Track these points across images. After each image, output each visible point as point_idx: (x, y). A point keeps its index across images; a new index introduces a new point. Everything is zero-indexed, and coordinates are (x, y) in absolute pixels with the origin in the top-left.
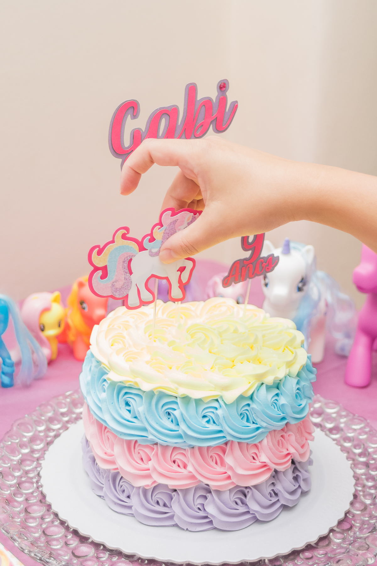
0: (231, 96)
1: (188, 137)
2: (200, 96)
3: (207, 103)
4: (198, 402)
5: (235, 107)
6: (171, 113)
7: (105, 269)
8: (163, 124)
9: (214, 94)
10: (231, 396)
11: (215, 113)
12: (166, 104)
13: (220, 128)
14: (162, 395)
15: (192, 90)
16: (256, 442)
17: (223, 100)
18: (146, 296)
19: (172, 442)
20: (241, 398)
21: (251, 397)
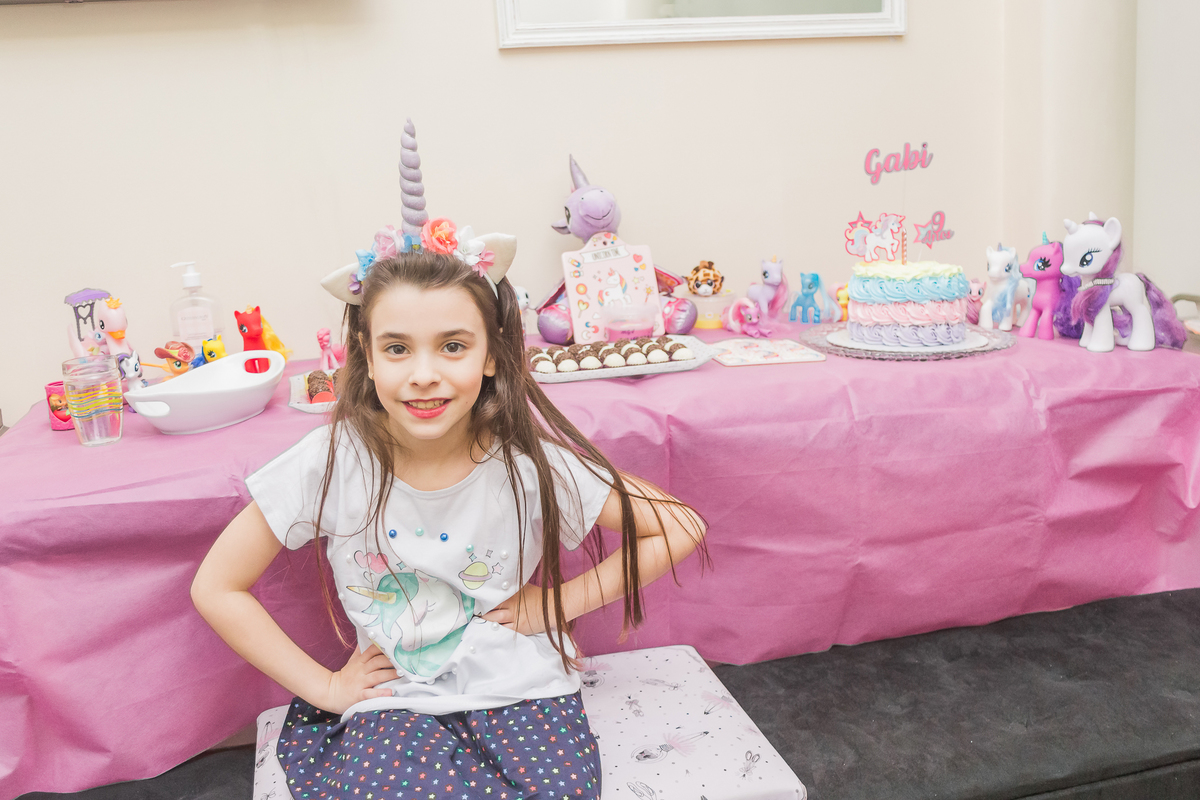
0: (929, 150)
1: (906, 169)
2: (912, 149)
3: (916, 153)
4: (894, 280)
5: (931, 156)
6: (897, 156)
7: (853, 240)
8: (892, 161)
9: (920, 149)
10: (909, 278)
11: (920, 157)
12: (894, 152)
13: (923, 166)
14: (879, 278)
15: (907, 146)
16: (923, 303)
17: (925, 153)
18: (875, 257)
19: (883, 300)
20: (914, 279)
21: (920, 280)
